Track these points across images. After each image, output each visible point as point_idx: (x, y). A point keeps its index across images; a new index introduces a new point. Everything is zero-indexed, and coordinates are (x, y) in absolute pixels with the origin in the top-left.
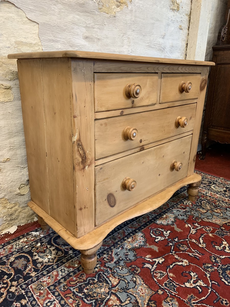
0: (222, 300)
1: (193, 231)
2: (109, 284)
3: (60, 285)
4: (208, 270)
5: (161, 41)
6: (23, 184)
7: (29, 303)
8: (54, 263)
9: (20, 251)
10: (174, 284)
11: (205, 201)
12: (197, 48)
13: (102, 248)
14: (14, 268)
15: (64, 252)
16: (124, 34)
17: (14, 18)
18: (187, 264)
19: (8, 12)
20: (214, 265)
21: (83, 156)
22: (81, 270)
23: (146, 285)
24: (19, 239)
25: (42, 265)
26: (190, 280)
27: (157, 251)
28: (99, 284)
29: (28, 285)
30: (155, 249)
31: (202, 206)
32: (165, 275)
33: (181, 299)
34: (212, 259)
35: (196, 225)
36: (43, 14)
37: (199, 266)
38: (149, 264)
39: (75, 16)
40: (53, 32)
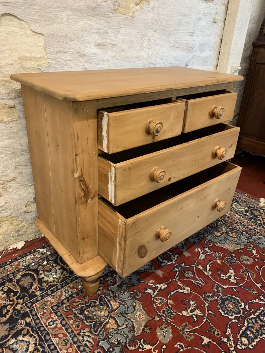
0: (214, 330)
1: (202, 257)
2: (109, 307)
3: (63, 305)
4: (207, 299)
5: (189, 39)
6: (30, 202)
7: (33, 321)
8: (58, 283)
9: (27, 268)
10: (171, 312)
11: (222, 222)
12: (232, 46)
13: (107, 270)
14: (20, 286)
15: (69, 273)
16: (143, 36)
17: (17, 31)
18: (188, 291)
19: (10, 26)
20: (215, 295)
21: (86, 190)
22: (84, 292)
23: (145, 311)
24: (26, 255)
25: (47, 284)
26: (188, 308)
27: (162, 276)
28: (100, 307)
29: (32, 303)
30: (160, 274)
31: (218, 228)
32: (165, 302)
33: (175, 326)
34: (215, 288)
35: (207, 249)
36: (48, 24)
37: (199, 295)
38: (151, 289)
39: (86, 21)
40: (60, 43)
